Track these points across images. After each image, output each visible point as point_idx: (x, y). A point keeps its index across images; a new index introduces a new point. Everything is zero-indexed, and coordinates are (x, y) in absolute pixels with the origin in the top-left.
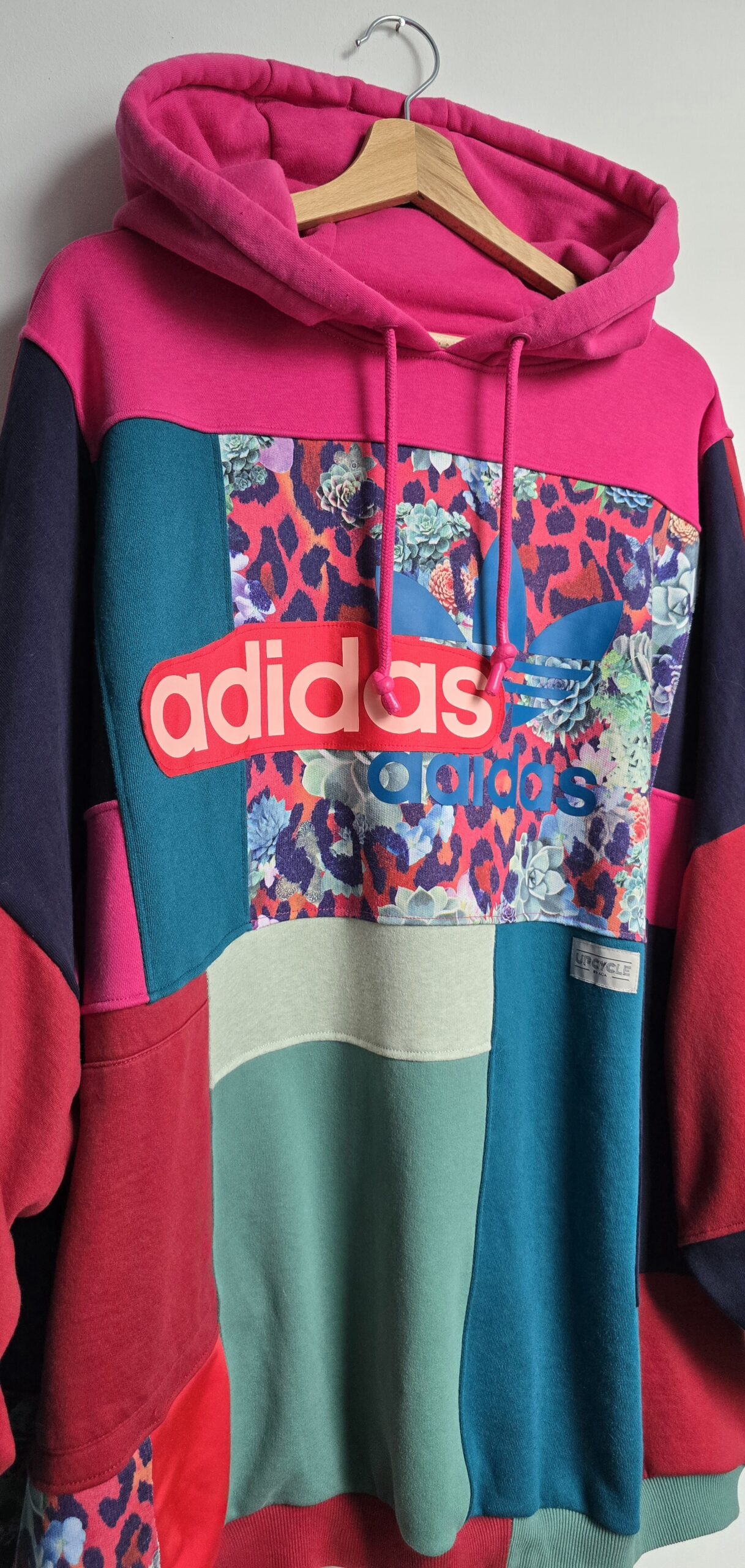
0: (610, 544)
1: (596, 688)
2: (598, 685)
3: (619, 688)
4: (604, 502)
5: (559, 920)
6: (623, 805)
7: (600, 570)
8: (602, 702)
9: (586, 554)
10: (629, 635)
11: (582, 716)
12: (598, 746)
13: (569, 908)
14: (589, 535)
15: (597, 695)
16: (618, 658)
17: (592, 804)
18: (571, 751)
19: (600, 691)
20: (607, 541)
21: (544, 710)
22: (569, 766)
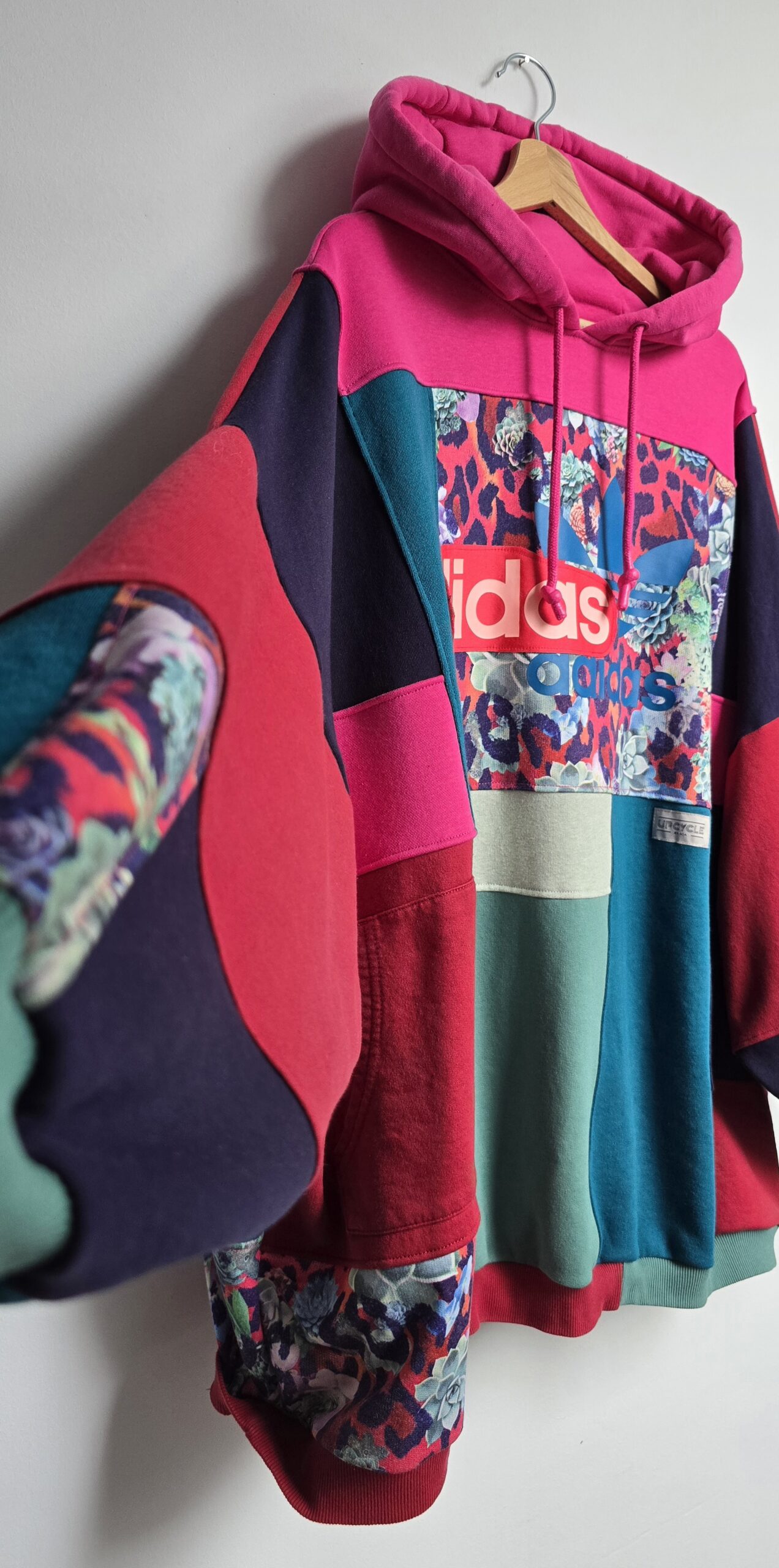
0: (683, 493)
1: (675, 608)
2: (676, 606)
3: (692, 608)
4: (678, 460)
5: (643, 795)
6: (698, 701)
7: (677, 514)
8: (678, 619)
9: (667, 502)
10: (699, 566)
11: (663, 630)
12: (677, 655)
13: (652, 784)
14: (669, 485)
15: (675, 614)
16: (692, 585)
17: (672, 700)
18: (654, 658)
19: (678, 609)
20: (681, 491)
21: (634, 625)
22: (652, 671)
